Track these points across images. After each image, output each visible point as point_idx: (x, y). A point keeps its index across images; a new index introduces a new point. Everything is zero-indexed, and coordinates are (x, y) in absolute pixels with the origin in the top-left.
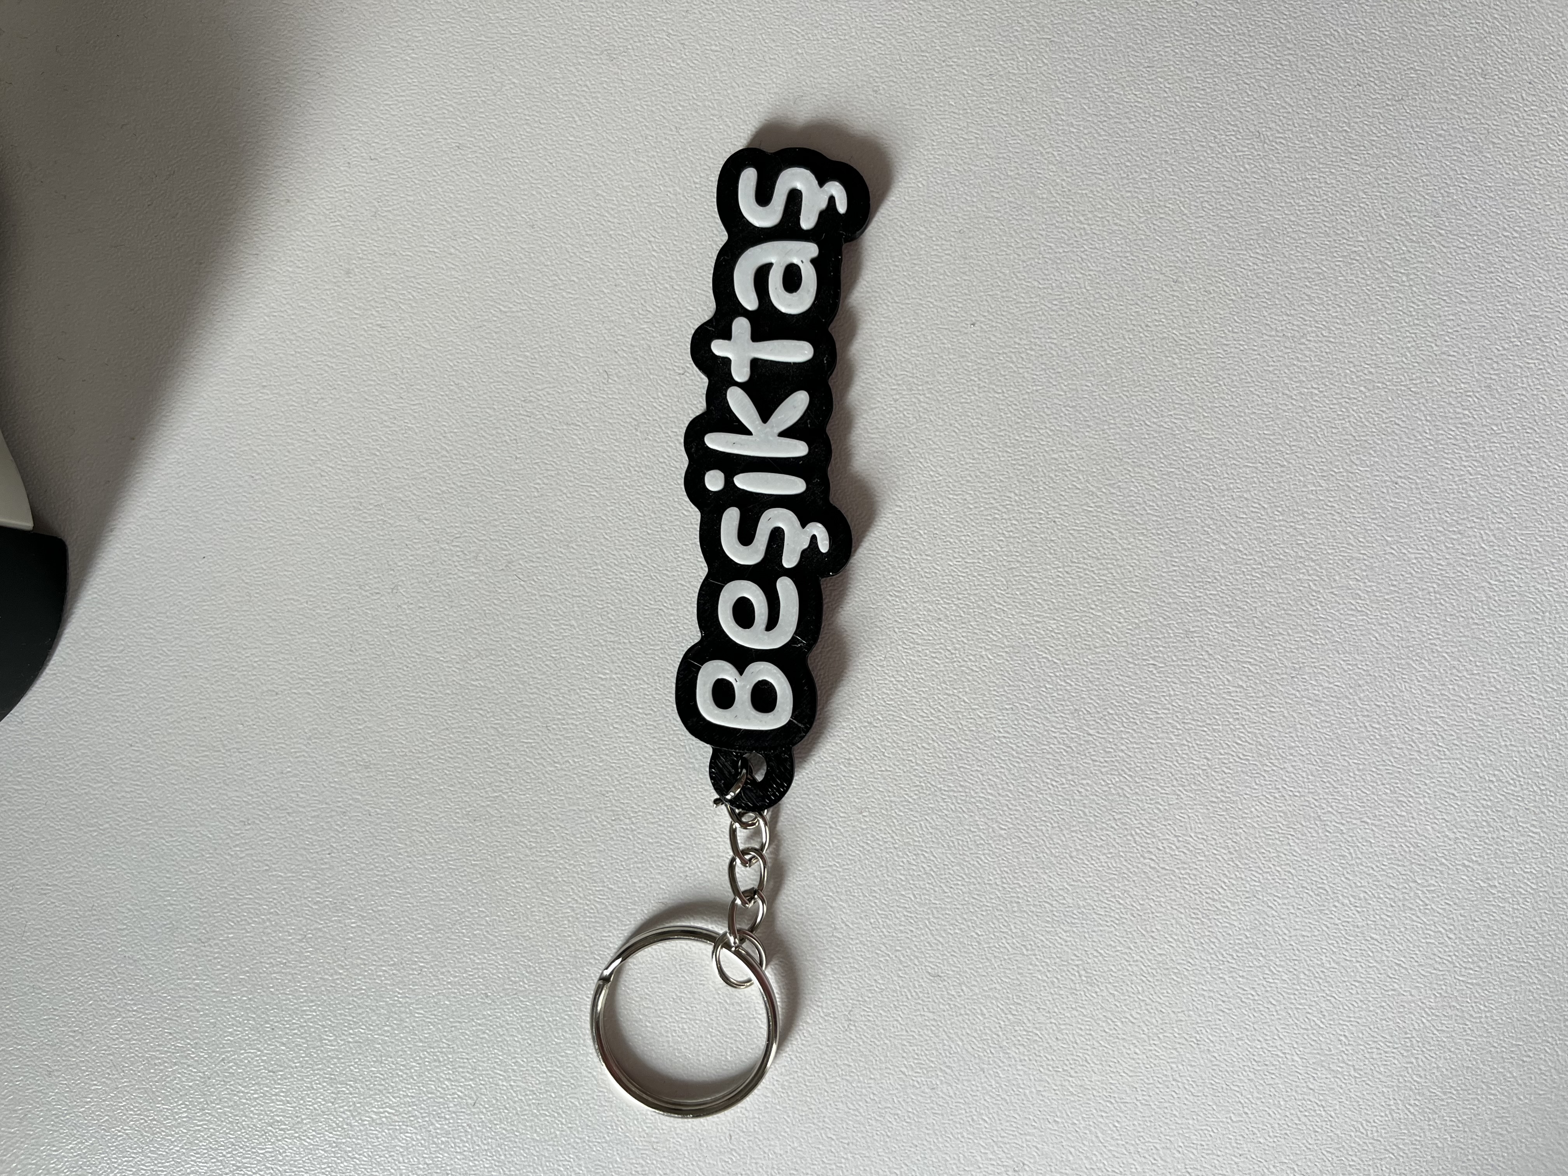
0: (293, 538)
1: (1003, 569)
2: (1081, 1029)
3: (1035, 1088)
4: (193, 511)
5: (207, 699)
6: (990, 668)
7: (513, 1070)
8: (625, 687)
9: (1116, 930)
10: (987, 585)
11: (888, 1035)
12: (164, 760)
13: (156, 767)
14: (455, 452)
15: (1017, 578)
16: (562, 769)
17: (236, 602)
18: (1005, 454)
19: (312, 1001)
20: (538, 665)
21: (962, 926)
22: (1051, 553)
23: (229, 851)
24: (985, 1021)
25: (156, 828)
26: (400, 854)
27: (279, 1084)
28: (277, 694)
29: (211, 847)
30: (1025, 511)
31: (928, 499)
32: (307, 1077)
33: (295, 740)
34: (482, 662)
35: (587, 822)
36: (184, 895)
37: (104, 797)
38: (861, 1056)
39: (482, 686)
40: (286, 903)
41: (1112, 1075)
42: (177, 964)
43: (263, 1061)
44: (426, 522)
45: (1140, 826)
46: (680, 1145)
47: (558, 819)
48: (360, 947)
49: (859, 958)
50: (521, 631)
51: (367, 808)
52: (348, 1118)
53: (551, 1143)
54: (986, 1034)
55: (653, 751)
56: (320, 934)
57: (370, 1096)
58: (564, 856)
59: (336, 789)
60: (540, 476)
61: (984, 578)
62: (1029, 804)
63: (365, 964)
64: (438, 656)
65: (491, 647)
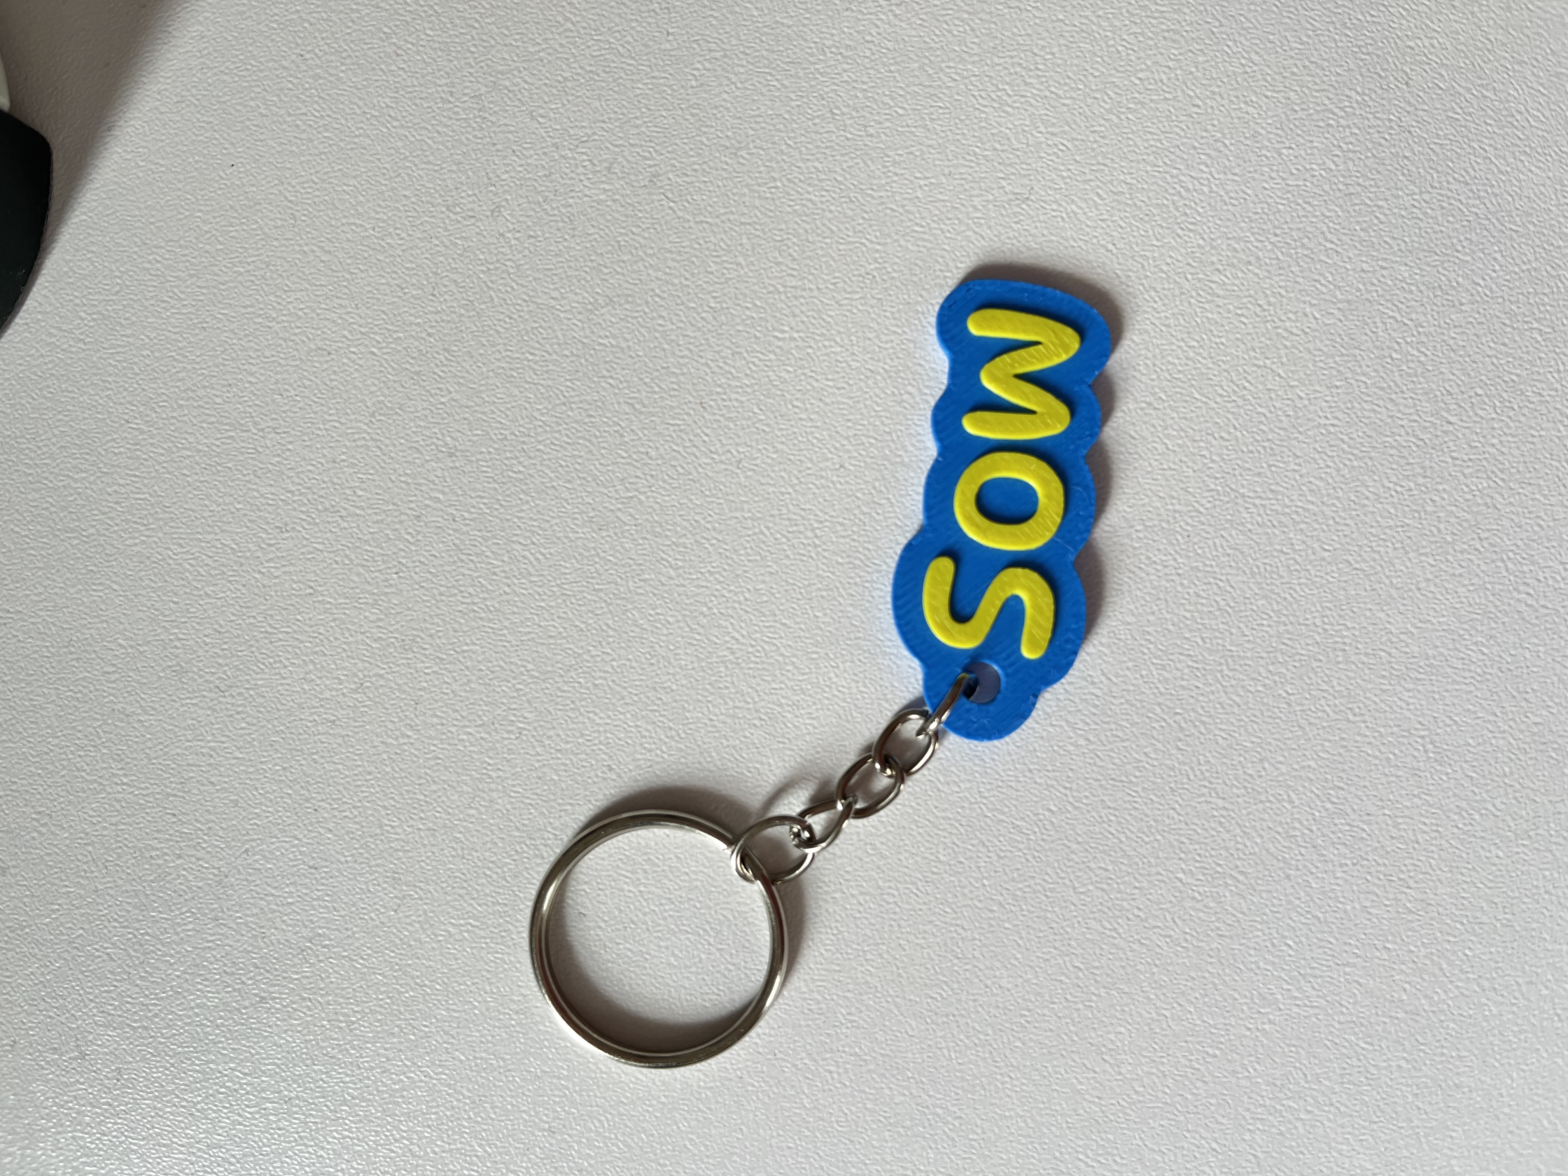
0: (356, 140)
1: (1338, 194)
2: (1425, 824)
3: (1360, 903)
4: (219, 102)
5: (233, 359)
6: (1317, 330)
7: (645, 871)
8: (810, 351)
9: (1477, 689)
10: (1315, 216)
11: (1160, 828)
12: (172, 442)
13: (162, 451)
14: (585, 25)
15: (1357, 208)
16: (721, 462)
17: (276, 227)
18: (1344, 39)
19: (370, 773)
20: (691, 319)
21: (1267, 681)
22: (1403, 174)
23: (260, 568)
24: (1295, 810)
25: (160, 535)
26: (495, 574)
27: (323, 884)
28: (329, 353)
29: (235, 562)
30: (1370, 116)
31: (1237, 97)
32: (362, 875)
33: (353, 417)
34: (613, 312)
35: (755, 534)
36: (197, 627)
37: (88, 491)
38: (1122, 857)
39: (612, 346)
40: (336, 639)
41: (1465, 886)
42: (185, 720)
43: (301, 853)
44: (541, 120)
45: (1513, 548)
46: (871, 975)
47: (715, 529)
48: (436, 701)
49: (1124, 723)
50: (668, 270)
51: (450, 510)
52: (416, 931)
53: (693, 969)
54: (1294, 828)
55: (847, 438)
56: (382, 682)
57: (447, 903)
58: (722, 579)
59: (408, 484)
60: (700, 59)
61: (1312, 206)
62: (1362, 517)
63: (442, 724)
64: (553, 303)
65: (626, 292)
